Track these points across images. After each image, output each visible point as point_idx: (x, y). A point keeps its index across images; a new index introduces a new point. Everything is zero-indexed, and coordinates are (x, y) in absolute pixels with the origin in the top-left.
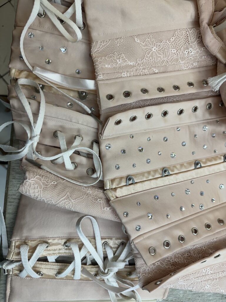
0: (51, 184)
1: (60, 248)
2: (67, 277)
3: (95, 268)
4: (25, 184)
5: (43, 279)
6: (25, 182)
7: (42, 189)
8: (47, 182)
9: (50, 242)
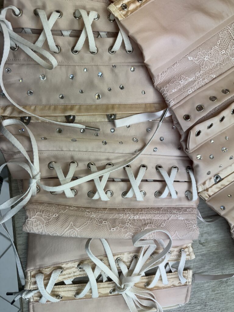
0: (53, 217)
1: (75, 271)
2: (86, 296)
3: (111, 284)
4: (27, 223)
5: (63, 301)
6: (27, 221)
7: (45, 224)
8: (48, 216)
9: (64, 267)
